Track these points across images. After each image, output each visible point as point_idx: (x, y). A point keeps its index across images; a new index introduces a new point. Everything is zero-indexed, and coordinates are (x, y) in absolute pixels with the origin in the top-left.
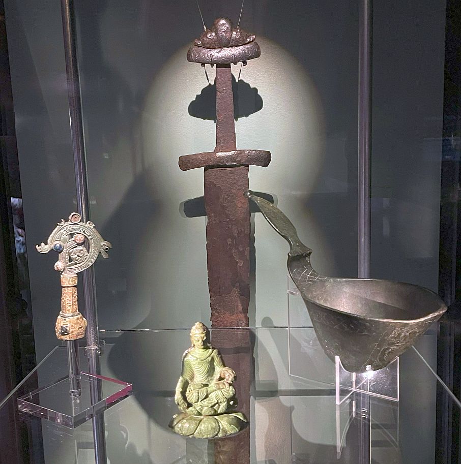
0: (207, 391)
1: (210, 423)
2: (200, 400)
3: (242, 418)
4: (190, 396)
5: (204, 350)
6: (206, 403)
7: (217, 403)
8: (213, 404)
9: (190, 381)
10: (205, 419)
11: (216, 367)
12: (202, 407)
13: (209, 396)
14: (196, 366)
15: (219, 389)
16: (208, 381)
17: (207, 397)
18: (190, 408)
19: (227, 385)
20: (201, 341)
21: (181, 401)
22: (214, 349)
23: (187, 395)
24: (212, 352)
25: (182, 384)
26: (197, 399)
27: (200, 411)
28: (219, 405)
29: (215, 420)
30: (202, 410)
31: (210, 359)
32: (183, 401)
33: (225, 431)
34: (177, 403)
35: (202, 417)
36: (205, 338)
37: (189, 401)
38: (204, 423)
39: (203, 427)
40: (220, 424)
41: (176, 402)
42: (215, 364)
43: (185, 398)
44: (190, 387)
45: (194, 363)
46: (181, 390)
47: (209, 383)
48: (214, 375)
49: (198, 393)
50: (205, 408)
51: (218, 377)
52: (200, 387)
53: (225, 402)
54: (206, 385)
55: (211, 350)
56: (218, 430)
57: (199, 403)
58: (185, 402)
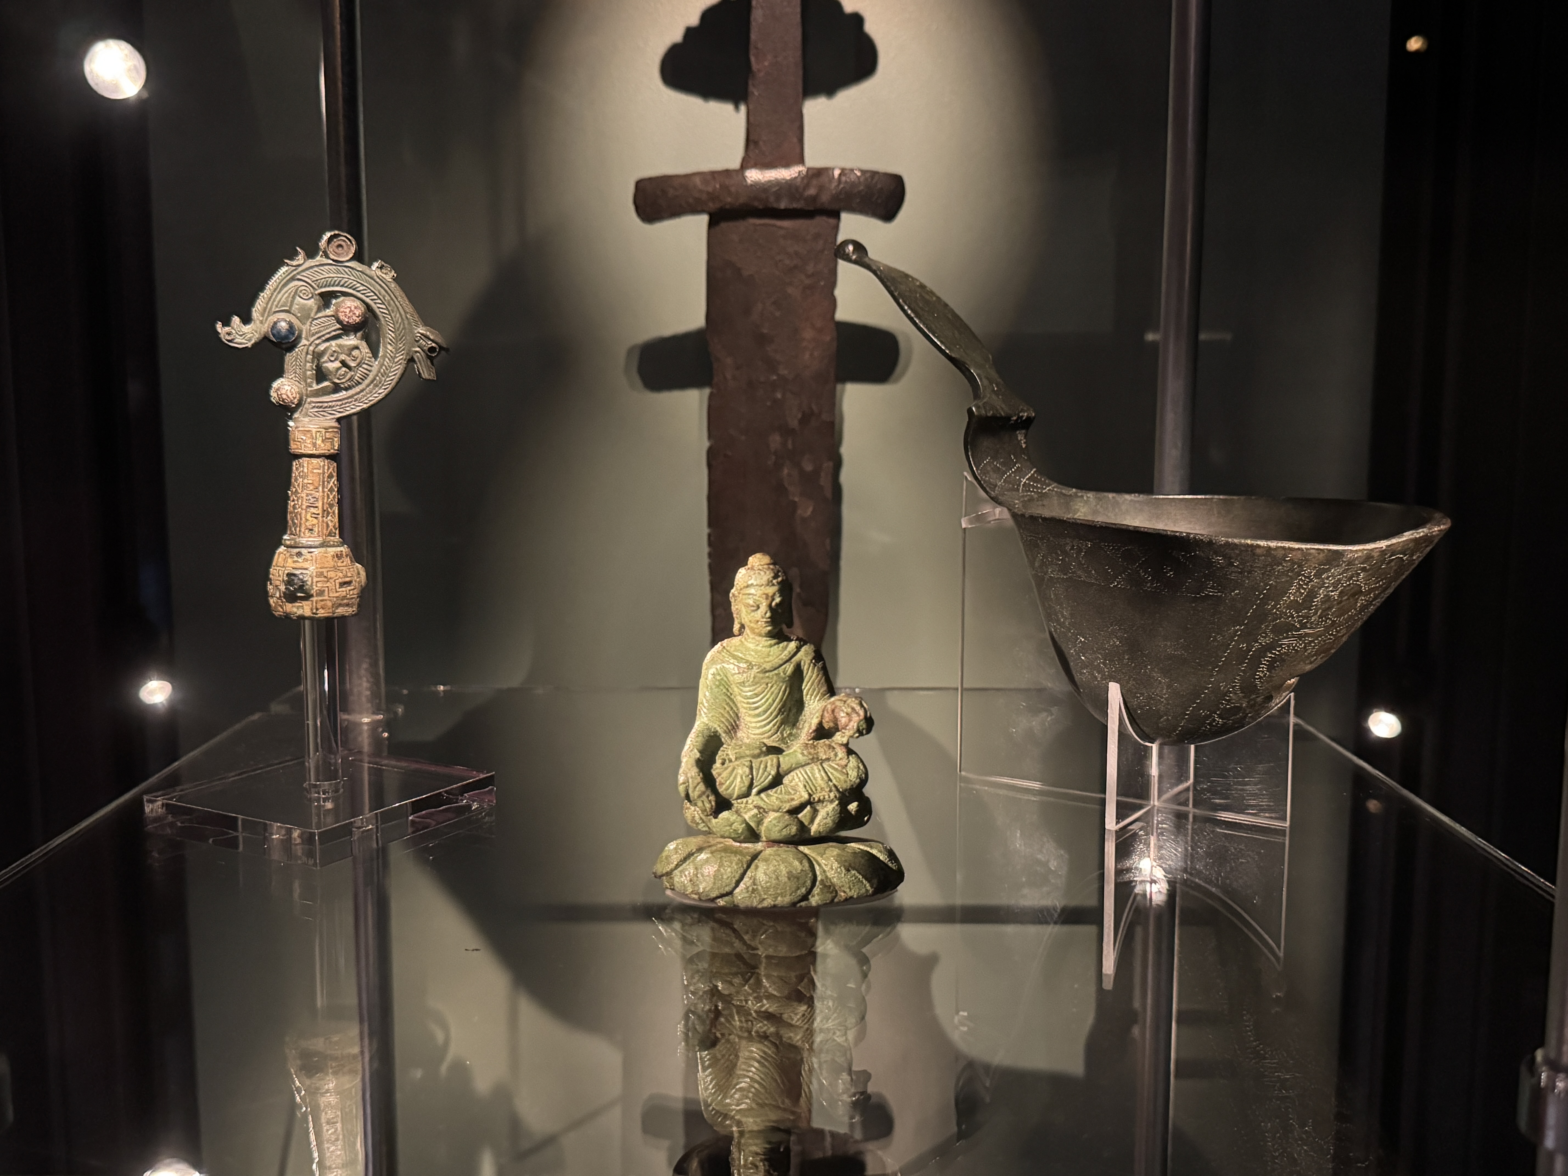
0: (779, 766)
1: (784, 861)
2: (754, 791)
3: (882, 857)
4: (724, 775)
5: (774, 641)
6: (774, 799)
7: (809, 802)
8: (795, 803)
9: (724, 737)
10: (769, 851)
11: (806, 699)
12: (762, 812)
13: (786, 780)
14: (748, 691)
15: (815, 759)
16: (783, 739)
17: (777, 781)
18: (725, 814)
19: (841, 753)
20: (764, 607)
21: (698, 788)
22: (802, 642)
23: (714, 773)
24: (798, 649)
25: (700, 739)
26: (747, 783)
27: (753, 824)
28: (815, 812)
29: (801, 855)
30: (760, 822)
31: (790, 668)
32: (702, 787)
33: (830, 888)
34: (683, 794)
35: (759, 846)
36: (778, 600)
37: (721, 790)
38: (766, 860)
39: (761, 873)
40: (817, 867)
41: (681, 788)
42: (806, 687)
43: (709, 781)
44: (727, 751)
45: (738, 678)
46: (698, 755)
47: (783, 746)
48: (800, 724)
49: (751, 768)
50: (772, 815)
51: (814, 727)
52: (757, 751)
53: (832, 801)
54: (776, 751)
55: (793, 645)
56: (809, 883)
57: (753, 799)
58: (709, 792)
